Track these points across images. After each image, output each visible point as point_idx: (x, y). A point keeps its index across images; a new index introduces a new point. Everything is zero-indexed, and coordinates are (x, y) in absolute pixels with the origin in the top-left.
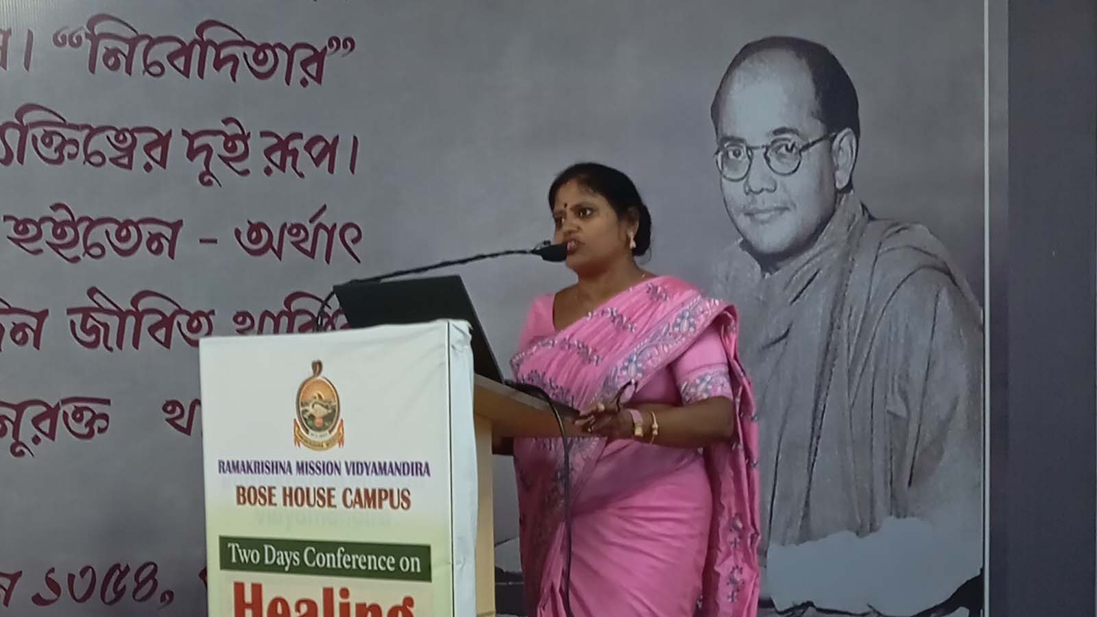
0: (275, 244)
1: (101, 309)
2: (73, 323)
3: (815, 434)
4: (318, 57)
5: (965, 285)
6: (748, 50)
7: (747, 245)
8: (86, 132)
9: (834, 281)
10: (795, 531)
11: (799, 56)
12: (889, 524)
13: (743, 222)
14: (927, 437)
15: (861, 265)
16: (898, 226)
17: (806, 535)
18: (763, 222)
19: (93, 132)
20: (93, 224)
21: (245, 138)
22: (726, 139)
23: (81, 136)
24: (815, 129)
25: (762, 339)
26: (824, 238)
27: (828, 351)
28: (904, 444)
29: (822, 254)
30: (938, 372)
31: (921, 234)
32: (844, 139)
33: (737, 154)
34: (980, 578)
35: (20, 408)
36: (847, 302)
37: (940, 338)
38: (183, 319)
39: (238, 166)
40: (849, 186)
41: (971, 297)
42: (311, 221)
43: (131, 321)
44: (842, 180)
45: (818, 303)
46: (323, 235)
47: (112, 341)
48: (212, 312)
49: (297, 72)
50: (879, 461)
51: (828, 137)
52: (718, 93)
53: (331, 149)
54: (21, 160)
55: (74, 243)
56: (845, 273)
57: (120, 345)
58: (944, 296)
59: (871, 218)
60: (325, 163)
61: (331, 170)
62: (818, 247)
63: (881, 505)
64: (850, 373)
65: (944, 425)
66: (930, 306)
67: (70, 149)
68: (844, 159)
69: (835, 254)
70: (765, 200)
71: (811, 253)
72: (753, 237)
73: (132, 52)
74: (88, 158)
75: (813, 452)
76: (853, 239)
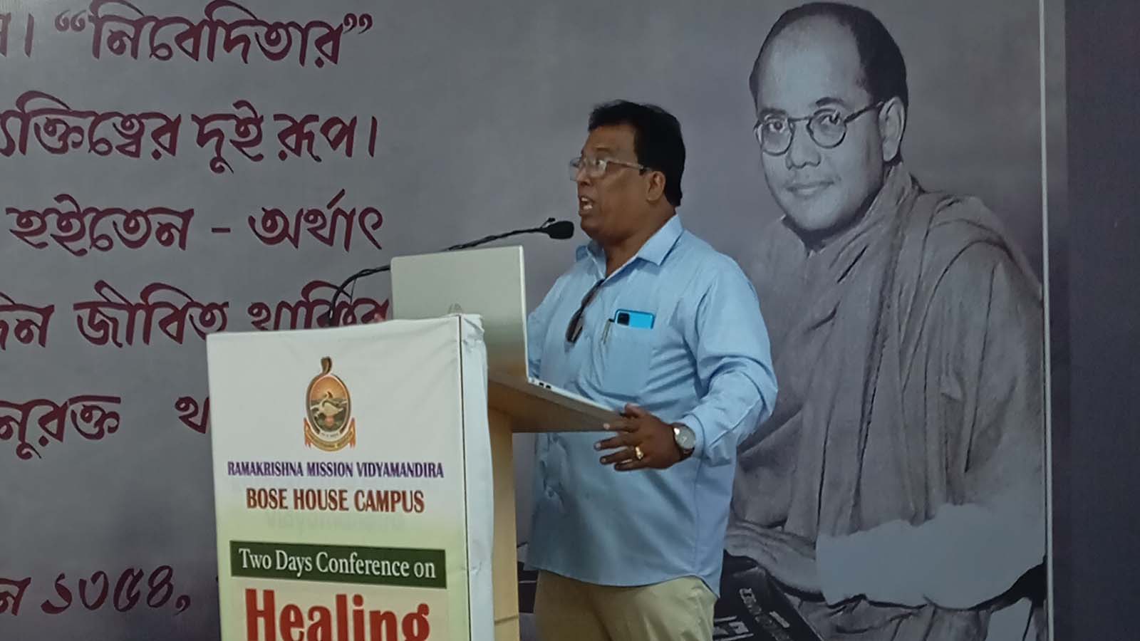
0: (291, 232)
1: (109, 304)
2: (80, 319)
3: (866, 418)
4: (334, 36)
5: (1023, 260)
6: (788, 18)
7: (789, 222)
8: (92, 118)
9: (882, 257)
10: (845, 521)
11: (842, 22)
12: (944, 511)
13: (786, 198)
14: (985, 421)
15: (912, 237)
16: (950, 199)
17: (857, 524)
18: (806, 198)
19: (99, 119)
20: (100, 215)
21: (257, 121)
22: (766, 111)
23: (85, 123)
24: (860, 98)
25: (807, 321)
26: (872, 213)
27: (878, 333)
28: (961, 424)
29: (872, 230)
30: (994, 351)
31: (974, 206)
32: (892, 108)
33: (778, 127)
34: (1043, 567)
35: (26, 408)
36: (897, 279)
37: (997, 316)
38: (195, 312)
39: (252, 151)
40: (898, 158)
41: (1029, 272)
42: (330, 206)
43: (141, 315)
44: (889, 155)
45: (867, 280)
46: (341, 220)
47: (121, 337)
48: (226, 304)
49: (313, 53)
50: (933, 447)
51: (874, 107)
52: (757, 64)
53: (348, 131)
54: (23, 150)
55: (79, 235)
56: (895, 249)
57: (129, 339)
58: (1000, 271)
59: (921, 191)
60: (343, 146)
61: (349, 153)
62: (865, 222)
63: (936, 492)
64: (902, 353)
65: (1003, 407)
66: (986, 283)
67: (75, 137)
68: (892, 130)
69: (884, 228)
70: (809, 174)
71: (858, 229)
72: (796, 214)
73: (138, 33)
74: (93, 146)
75: (864, 438)
76: (903, 212)
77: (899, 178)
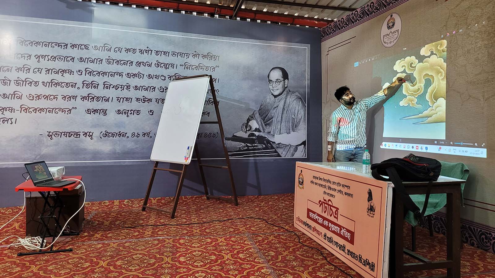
3: (282, 120)
4: (214, 68)
6: (273, 69)
7: (272, 94)
9: (284, 99)
10: (278, 133)
11: (280, 69)
12: (292, 132)
13: (272, 91)
14: (298, 121)
15: (289, 97)
16: (294, 92)
17: (280, 134)
18: (275, 91)
22: (270, 80)
24: (282, 79)
25: (274, 107)
26: (283, 94)
27: (284, 109)
28: (294, 122)
29: (283, 96)
30: (299, 112)
32: (286, 81)
33: (271, 82)
34: (306, 141)
36: (287, 102)
37: (300, 108)
41: (304, 102)
44: (286, 86)
45: (282, 102)
49: (211, 70)
50: (291, 124)
51: (284, 80)
52: (269, 74)
56: (286, 98)
58: (300, 102)
59: (290, 91)
60: (215, 82)
63: (291, 130)
64: (287, 112)
65: (300, 120)
66: (298, 104)
68: (286, 83)
69: (285, 96)
70: (274, 89)
71: (281, 96)
72: (273, 93)
73: (190, 67)
75: (281, 122)
76: (287, 94)
77: (287, 89)
